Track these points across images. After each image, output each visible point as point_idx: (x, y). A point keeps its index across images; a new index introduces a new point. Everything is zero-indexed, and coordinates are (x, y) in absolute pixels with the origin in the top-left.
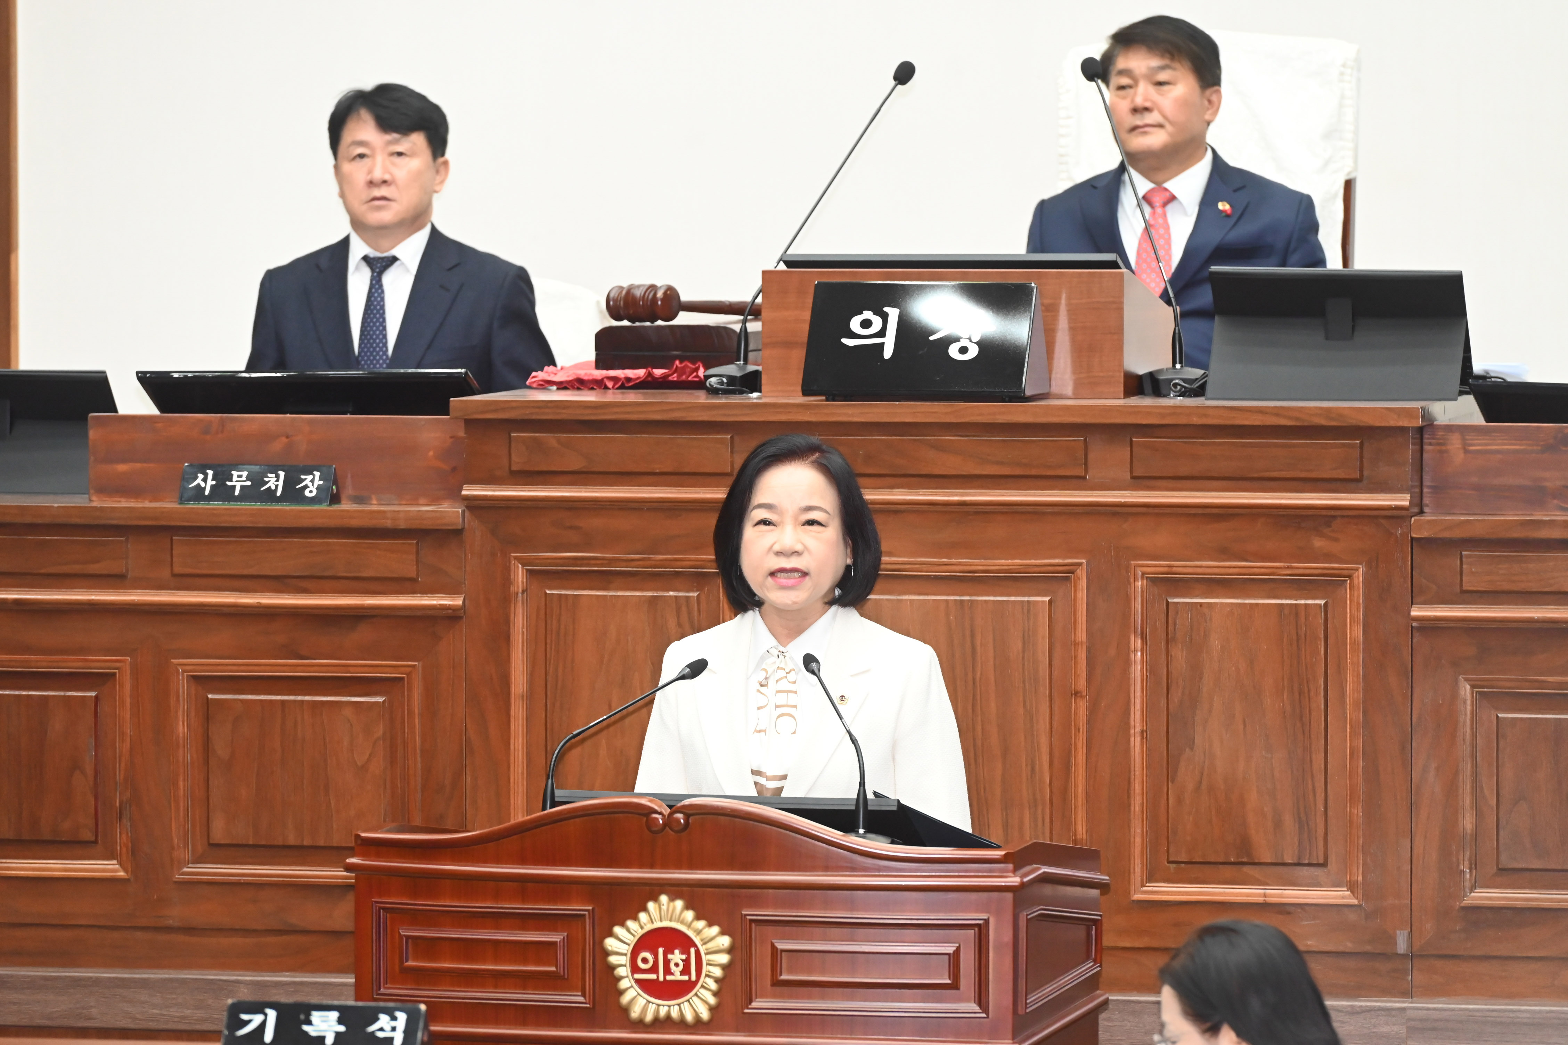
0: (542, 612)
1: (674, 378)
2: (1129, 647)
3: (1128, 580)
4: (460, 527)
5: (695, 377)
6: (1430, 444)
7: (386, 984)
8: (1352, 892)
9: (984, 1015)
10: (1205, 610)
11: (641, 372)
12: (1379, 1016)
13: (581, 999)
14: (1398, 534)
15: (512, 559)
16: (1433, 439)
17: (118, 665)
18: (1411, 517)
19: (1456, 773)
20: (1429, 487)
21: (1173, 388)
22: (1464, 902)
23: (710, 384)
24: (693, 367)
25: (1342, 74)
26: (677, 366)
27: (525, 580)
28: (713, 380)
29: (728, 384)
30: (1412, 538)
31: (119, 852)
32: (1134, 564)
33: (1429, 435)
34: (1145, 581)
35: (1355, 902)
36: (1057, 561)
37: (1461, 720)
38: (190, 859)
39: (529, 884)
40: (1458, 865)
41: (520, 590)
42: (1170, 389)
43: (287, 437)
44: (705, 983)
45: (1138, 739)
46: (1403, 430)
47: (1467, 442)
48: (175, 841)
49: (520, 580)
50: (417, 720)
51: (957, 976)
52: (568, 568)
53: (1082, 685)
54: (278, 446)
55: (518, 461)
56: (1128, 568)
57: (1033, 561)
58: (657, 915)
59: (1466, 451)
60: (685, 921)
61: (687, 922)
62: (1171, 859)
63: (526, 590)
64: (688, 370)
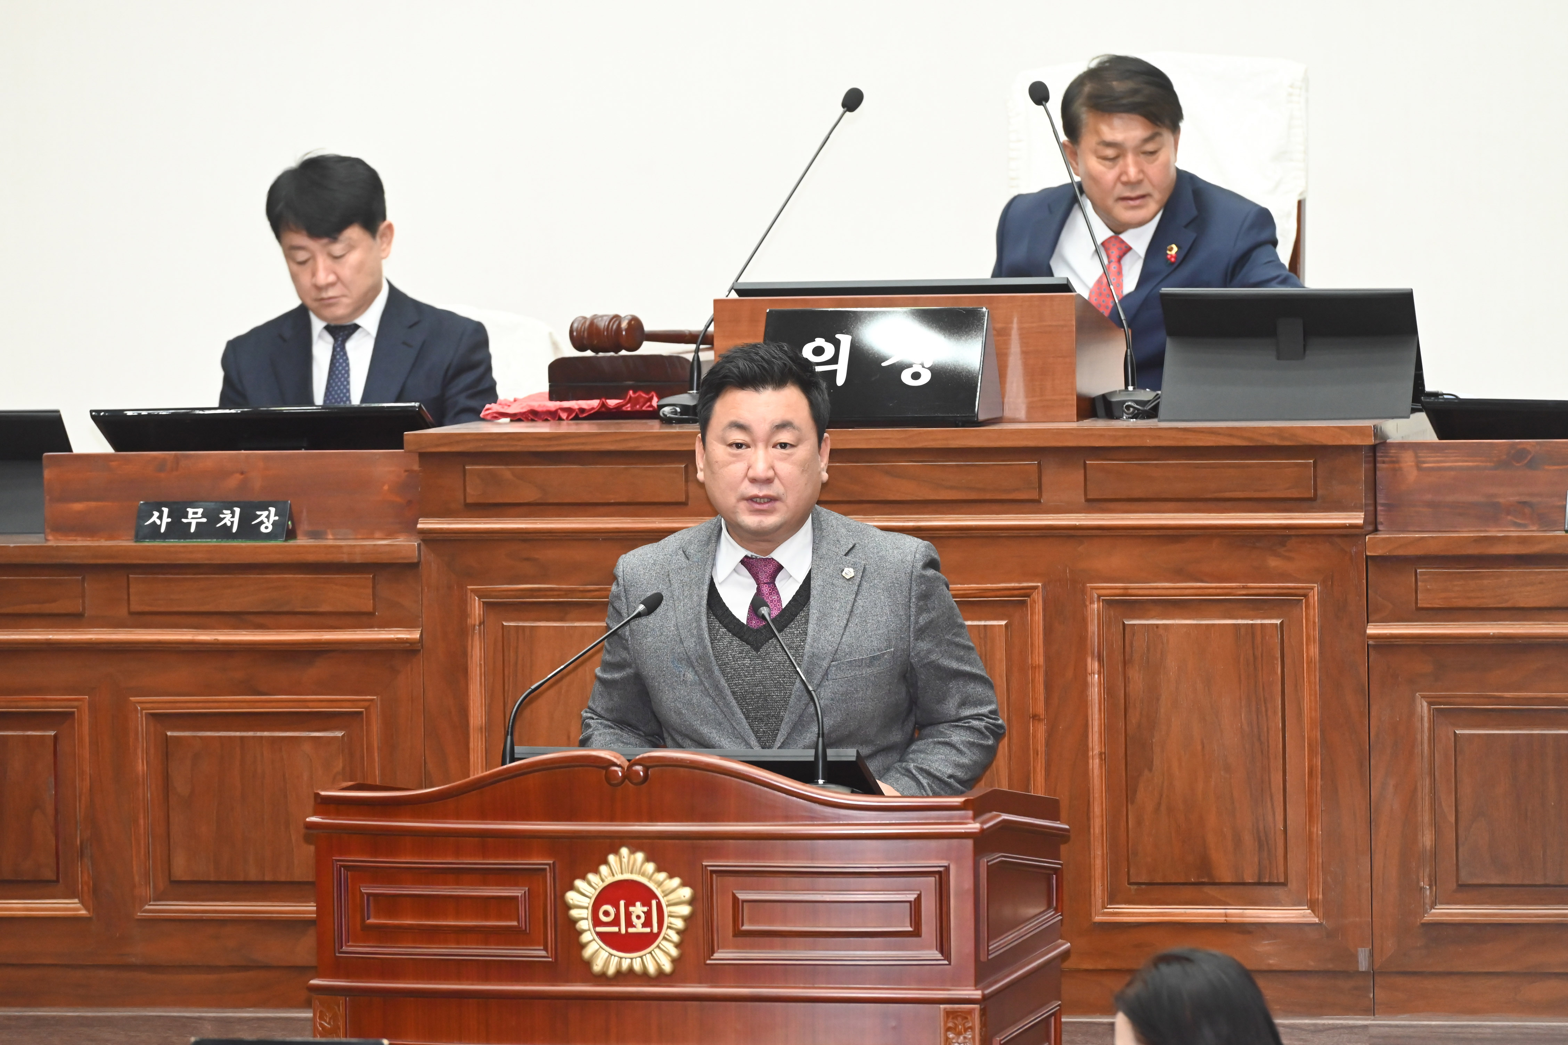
0: (500, 644)
1: (627, 408)
2: (1086, 669)
3: (1084, 601)
4: (416, 560)
5: (649, 406)
6: (1384, 462)
7: (348, 943)
8: (1313, 911)
9: (946, 962)
10: (1161, 631)
11: (595, 403)
12: (1340, 1034)
13: (543, 953)
14: (1353, 552)
15: (469, 592)
16: (1387, 457)
17: (76, 704)
18: (1367, 534)
19: (1414, 791)
20: (1383, 505)
21: (1126, 410)
22: (1425, 918)
23: (663, 414)
24: (647, 397)
25: (1290, 95)
26: (630, 397)
27: (482, 613)
28: (667, 410)
29: (681, 413)
30: (1367, 556)
31: (80, 891)
32: (1089, 586)
33: (1382, 453)
34: (1101, 603)
35: (1316, 920)
36: (1013, 585)
37: (1419, 737)
38: (152, 896)
39: (489, 839)
40: (1418, 882)
41: (477, 623)
42: (1123, 411)
43: (242, 473)
44: (667, 935)
45: (1097, 761)
46: (1356, 448)
47: (1420, 459)
48: (137, 879)
49: (477, 612)
50: (376, 754)
51: (918, 924)
52: (524, 600)
53: (1041, 709)
54: (233, 482)
55: (474, 494)
56: (1083, 591)
57: (989, 586)
58: (618, 869)
59: (1419, 468)
60: (646, 874)
61: (648, 874)
62: (1132, 881)
63: (484, 622)
64: (642, 400)
